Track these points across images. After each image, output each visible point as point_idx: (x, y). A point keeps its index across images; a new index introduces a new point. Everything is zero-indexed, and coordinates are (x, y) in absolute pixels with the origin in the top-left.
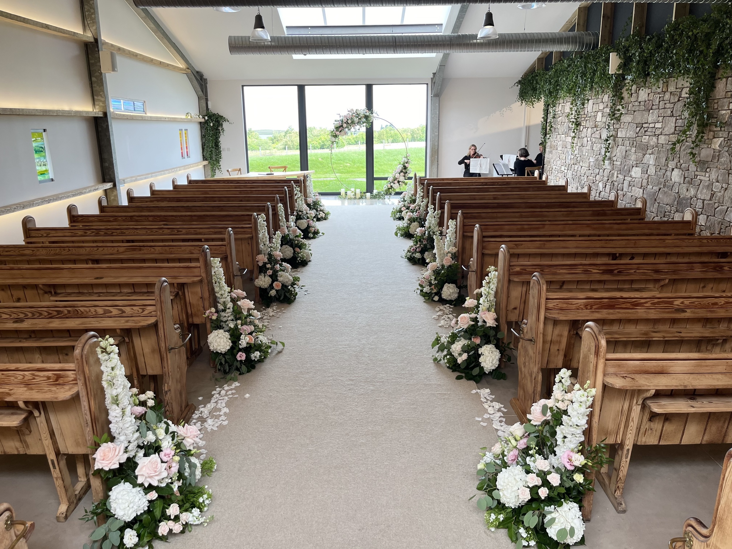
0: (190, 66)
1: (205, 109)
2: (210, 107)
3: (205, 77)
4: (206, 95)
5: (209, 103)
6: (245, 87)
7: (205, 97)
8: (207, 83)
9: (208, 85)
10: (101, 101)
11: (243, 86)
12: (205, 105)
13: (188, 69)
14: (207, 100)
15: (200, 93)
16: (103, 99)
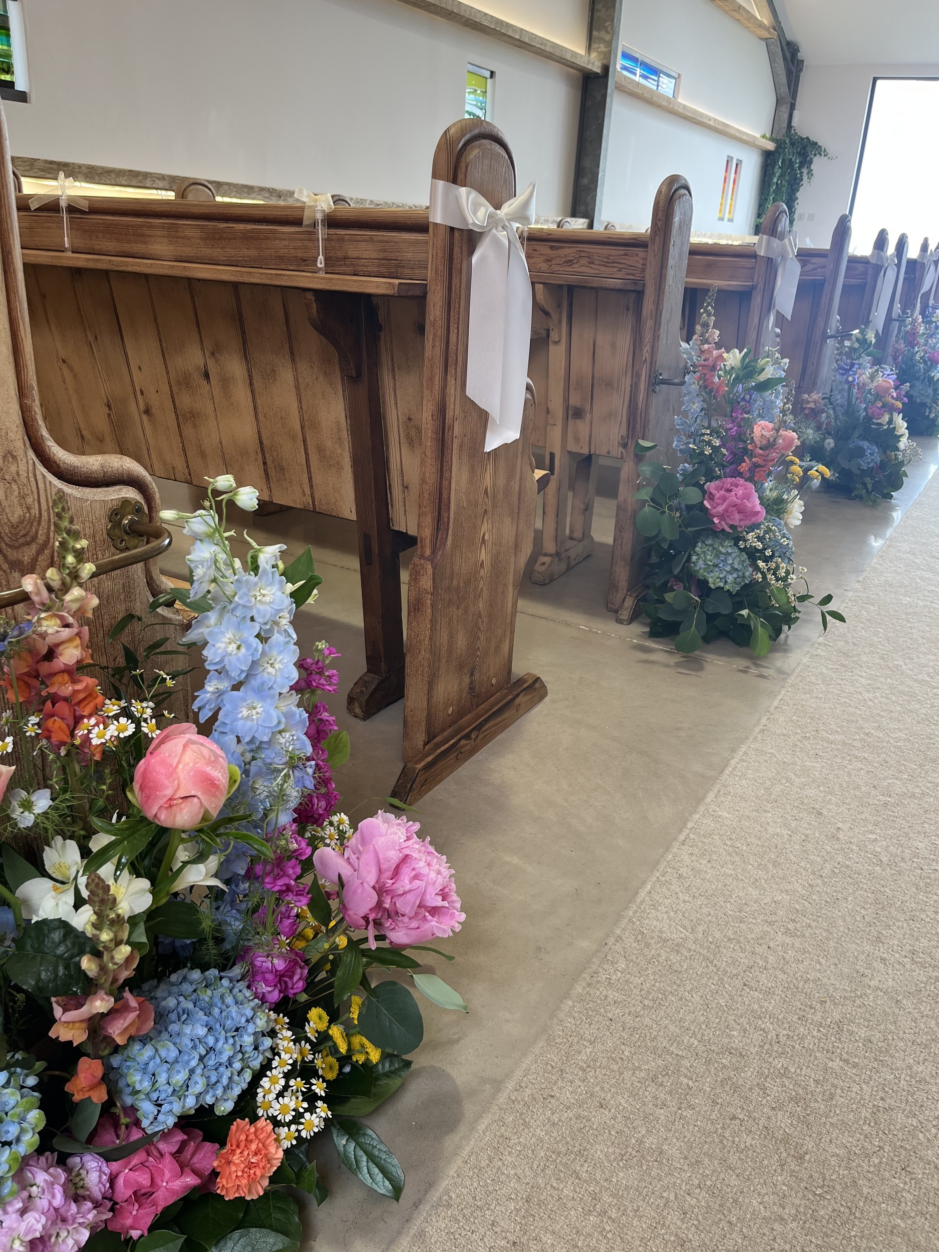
0: (777, 26)
1: (785, 125)
2: (795, 123)
3: (800, 56)
4: (794, 94)
5: (796, 113)
6: (879, 82)
7: (789, 100)
8: (801, 70)
9: (801, 74)
10: (604, 41)
11: (875, 80)
12: (786, 116)
13: (774, 29)
14: (792, 107)
15: (784, 90)
16: (608, 38)
